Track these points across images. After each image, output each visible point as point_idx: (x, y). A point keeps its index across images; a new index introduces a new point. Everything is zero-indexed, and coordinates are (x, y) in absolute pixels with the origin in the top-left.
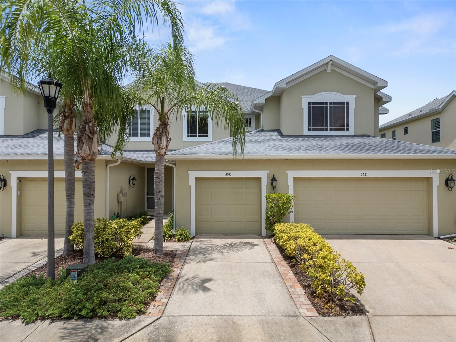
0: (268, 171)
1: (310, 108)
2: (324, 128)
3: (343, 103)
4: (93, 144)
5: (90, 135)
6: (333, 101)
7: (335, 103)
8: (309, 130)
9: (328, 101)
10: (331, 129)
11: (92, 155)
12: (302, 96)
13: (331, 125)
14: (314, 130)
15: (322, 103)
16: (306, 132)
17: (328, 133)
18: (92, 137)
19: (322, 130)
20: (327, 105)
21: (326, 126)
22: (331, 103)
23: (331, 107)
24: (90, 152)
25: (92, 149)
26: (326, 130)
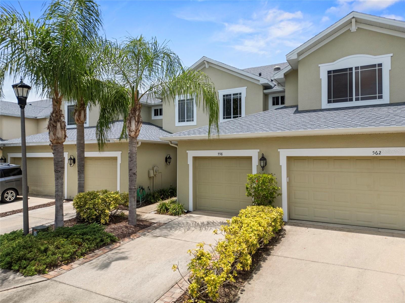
0: (258, 150)
1: (329, 77)
2: (348, 98)
3: (374, 66)
4: (57, 131)
5: (54, 124)
6: (359, 65)
7: (362, 67)
8: (329, 102)
9: (353, 66)
10: (357, 99)
11: (57, 140)
12: (319, 65)
13: (357, 94)
14: (334, 102)
15: (345, 70)
16: (325, 104)
17: (354, 103)
18: (55, 125)
19: (346, 100)
20: (352, 71)
21: (351, 95)
22: (357, 68)
23: (357, 73)
24: (54, 137)
25: (57, 135)
26: (351, 100)
